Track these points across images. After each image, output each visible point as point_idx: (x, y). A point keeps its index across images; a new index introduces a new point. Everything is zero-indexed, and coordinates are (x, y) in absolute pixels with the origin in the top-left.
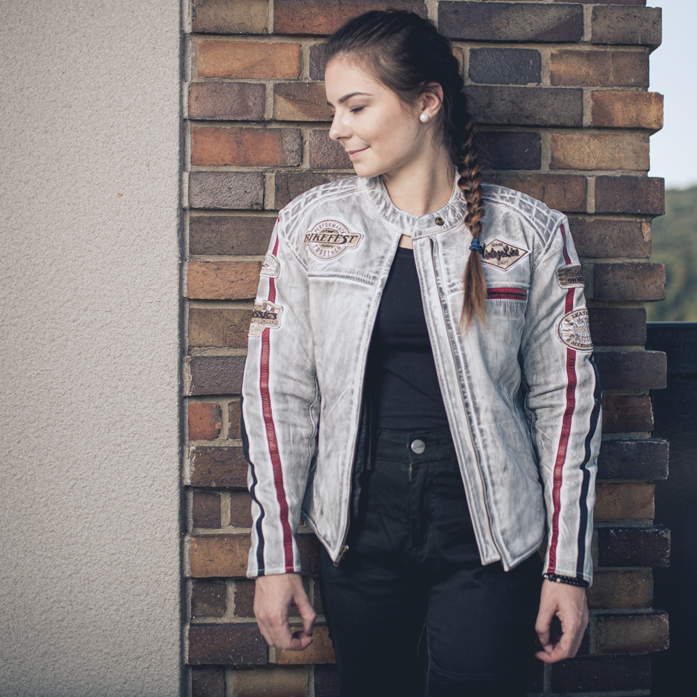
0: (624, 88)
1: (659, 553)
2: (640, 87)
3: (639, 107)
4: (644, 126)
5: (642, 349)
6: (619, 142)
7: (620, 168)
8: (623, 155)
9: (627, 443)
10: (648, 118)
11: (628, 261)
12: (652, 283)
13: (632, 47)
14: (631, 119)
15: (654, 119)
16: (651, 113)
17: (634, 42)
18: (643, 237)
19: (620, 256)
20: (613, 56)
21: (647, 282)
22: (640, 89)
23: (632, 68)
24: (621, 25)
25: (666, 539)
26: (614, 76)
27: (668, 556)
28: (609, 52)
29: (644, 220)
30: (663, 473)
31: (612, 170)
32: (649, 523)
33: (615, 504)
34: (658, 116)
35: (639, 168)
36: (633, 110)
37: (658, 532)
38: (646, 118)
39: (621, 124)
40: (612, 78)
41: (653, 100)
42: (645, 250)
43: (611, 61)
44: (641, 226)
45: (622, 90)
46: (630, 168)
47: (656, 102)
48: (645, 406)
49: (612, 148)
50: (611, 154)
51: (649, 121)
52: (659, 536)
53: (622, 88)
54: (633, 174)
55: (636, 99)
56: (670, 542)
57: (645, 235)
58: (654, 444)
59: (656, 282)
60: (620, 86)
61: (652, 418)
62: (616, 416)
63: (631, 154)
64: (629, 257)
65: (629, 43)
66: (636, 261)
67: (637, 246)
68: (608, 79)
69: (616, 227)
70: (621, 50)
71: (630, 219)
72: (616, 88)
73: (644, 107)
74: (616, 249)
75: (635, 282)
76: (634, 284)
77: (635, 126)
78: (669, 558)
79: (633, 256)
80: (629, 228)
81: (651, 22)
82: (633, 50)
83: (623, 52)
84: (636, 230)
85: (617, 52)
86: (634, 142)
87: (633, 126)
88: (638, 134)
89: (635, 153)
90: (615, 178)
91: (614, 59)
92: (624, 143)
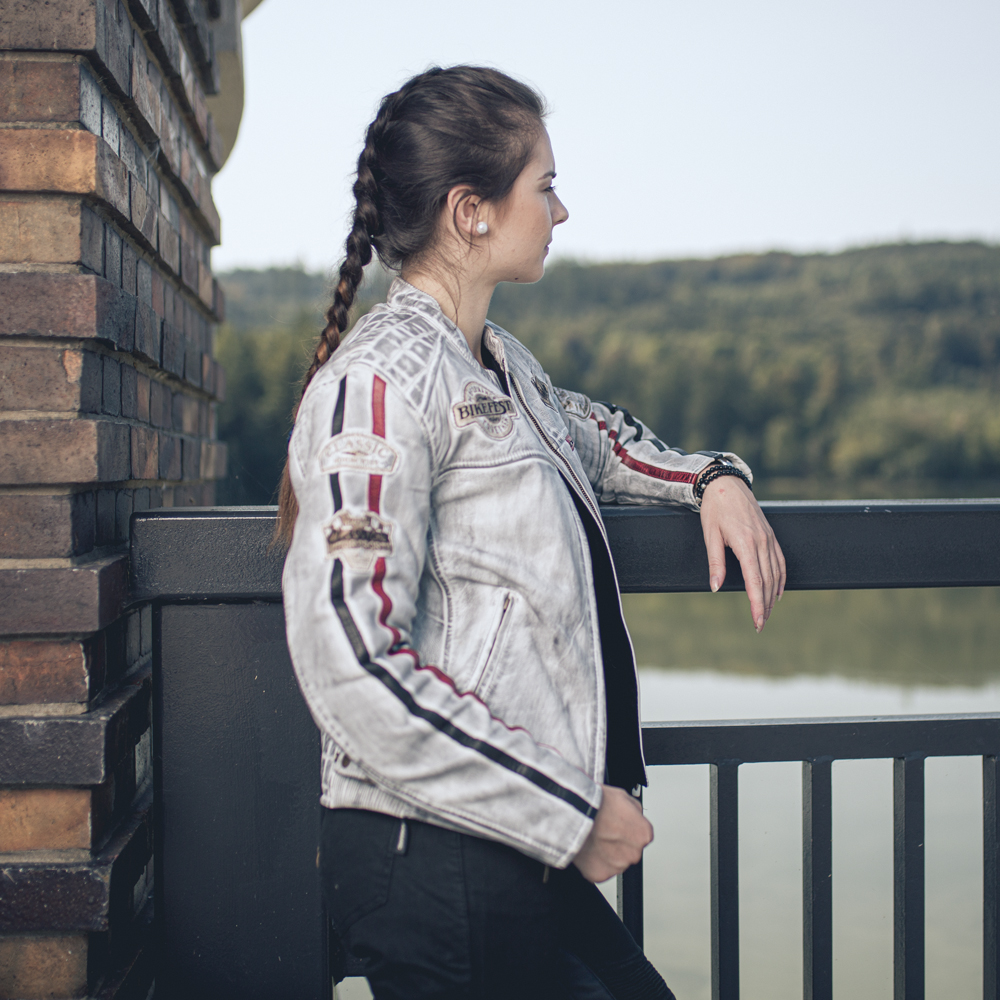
0: (35, 124)
1: (89, 907)
2: (64, 122)
3: (52, 156)
4: (61, 188)
5: (66, 563)
6: (27, 215)
7: (29, 260)
8: (33, 237)
9: (30, 722)
10: (68, 174)
11: (41, 415)
12: (73, 454)
13: (50, 54)
14: (38, 178)
15: (78, 177)
16: (72, 167)
17: (47, 45)
18: (66, 375)
19: (24, 408)
20: (15, 69)
21: (65, 452)
22: (64, 126)
23: (50, 90)
24: (22, 18)
25: (102, 884)
26: (18, 104)
27: (105, 912)
28: (9, 63)
29: (68, 346)
30: (94, 773)
31: (15, 262)
32: (83, 855)
33: (21, 824)
34: (85, 171)
35: (62, 260)
36: (41, 163)
37: (87, 872)
38: (63, 175)
39: (20, 185)
40: (13, 107)
41: (77, 144)
42: (69, 397)
43: (11, 78)
44: (63, 356)
45: (33, 127)
46: (46, 259)
47: (81, 147)
48: (73, 659)
49: (14, 225)
50: (12, 235)
51: (69, 181)
52: (89, 878)
53: (31, 124)
54: (52, 269)
55: (47, 143)
56: (107, 889)
57: (70, 372)
58: (77, 724)
59: (79, 452)
60: (28, 121)
61: (87, 679)
62: (21, 677)
63: (46, 234)
64: (41, 408)
65: (36, 47)
66: (54, 415)
67: (55, 391)
68: (6, 109)
69: (18, 359)
70: (31, 59)
71: (44, 345)
72: (21, 124)
73: (62, 157)
74: (19, 396)
75: (43, 452)
76: (39, 455)
77: (46, 188)
78: (107, 916)
79: (49, 407)
80: (41, 361)
81: (76, 12)
82: (52, 59)
83: (34, 63)
84: (53, 365)
85: (23, 63)
86: (53, 214)
87: (40, 189)
88: (59, 201)
89: (55, 233)
90: (9, 276)
91: (18, 73)
92: (35, 216)
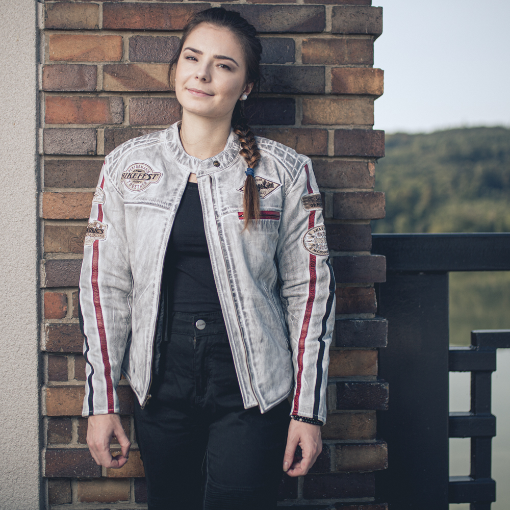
0: (355, 66)
1: (380, 400)
2: (367, 64)
3: (366, 79)
4: (370, 93)
5: (368, 253)
6: (352, 104)
7: (353, 124)
8: (354, 114)
9: (357, 321)
10: (373, 87)
11: (359, 190)
12: (376, 206)
13: (361, 35)
14: (360, 88)
15: (377, 88)
16: (375, 84)
17: (363, 32)
18: (369, 173)
19: (352, 187)
20: (347, 42)
21: (372, 206)
22: (367, 66)
23: (362, 51)
24: (353, 20)
25: (386, 390)
26: (348, 57)
27: (387, 402)
28: (345, 39)
29: (370, 161)
30: (384, 343)
31: (347, 125)
32: (374, 378)
33: (349, 365)
34: (380, 85)
35: (366, 123)
36: (361, 82)
37: (380, 385)
38: (371, 87)
39: (353, 91)
40: (346, 58)
41: (376, 74)
42: (370, 182)
43: (346, 46)
44: (368, 165)
45: (354, 67)
46: (360, 123)
47: (378, 75)
48: (370, 295)
49: (347, 109)
50: (346, 113)
51: (373, 89)
52: (380, 388)
53: (354, 65)
54: (362, 128)
55: (364, 74)
56: (388, 392)
57: (370, 172)
58: (377, 322)
59: (378, 205)
60: (352, 64)
61: (376, 303)
62: (350, 302)
63: (360, 113)
64: (359, 187)
65: (359, 33)
66: (364, 190)
67: (365, 179)
68: (344, 59)
69: (349, 166)
70: (353, 37)
71: (360, 160)
72: (349, 65)
73: (370, 79)
74: (350, 182)
75: (363, 206)
76: (362, 207)
77: (363, 93)
78: (388, 404)
79: (362, 187)
80: (359, 167)
81: (375, 18)
82: (362, 38)
83: (355, 39)
84: (364, 168)
85: (350, 40)
86: (363, 104)
87: (361, 93)
88: (365, 98)
89: (364, 112)
90: (349, 131)
91: (348, 44)
92: (356, 105)
